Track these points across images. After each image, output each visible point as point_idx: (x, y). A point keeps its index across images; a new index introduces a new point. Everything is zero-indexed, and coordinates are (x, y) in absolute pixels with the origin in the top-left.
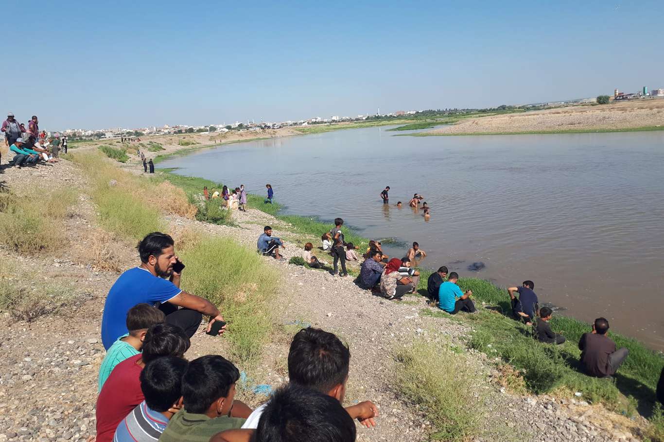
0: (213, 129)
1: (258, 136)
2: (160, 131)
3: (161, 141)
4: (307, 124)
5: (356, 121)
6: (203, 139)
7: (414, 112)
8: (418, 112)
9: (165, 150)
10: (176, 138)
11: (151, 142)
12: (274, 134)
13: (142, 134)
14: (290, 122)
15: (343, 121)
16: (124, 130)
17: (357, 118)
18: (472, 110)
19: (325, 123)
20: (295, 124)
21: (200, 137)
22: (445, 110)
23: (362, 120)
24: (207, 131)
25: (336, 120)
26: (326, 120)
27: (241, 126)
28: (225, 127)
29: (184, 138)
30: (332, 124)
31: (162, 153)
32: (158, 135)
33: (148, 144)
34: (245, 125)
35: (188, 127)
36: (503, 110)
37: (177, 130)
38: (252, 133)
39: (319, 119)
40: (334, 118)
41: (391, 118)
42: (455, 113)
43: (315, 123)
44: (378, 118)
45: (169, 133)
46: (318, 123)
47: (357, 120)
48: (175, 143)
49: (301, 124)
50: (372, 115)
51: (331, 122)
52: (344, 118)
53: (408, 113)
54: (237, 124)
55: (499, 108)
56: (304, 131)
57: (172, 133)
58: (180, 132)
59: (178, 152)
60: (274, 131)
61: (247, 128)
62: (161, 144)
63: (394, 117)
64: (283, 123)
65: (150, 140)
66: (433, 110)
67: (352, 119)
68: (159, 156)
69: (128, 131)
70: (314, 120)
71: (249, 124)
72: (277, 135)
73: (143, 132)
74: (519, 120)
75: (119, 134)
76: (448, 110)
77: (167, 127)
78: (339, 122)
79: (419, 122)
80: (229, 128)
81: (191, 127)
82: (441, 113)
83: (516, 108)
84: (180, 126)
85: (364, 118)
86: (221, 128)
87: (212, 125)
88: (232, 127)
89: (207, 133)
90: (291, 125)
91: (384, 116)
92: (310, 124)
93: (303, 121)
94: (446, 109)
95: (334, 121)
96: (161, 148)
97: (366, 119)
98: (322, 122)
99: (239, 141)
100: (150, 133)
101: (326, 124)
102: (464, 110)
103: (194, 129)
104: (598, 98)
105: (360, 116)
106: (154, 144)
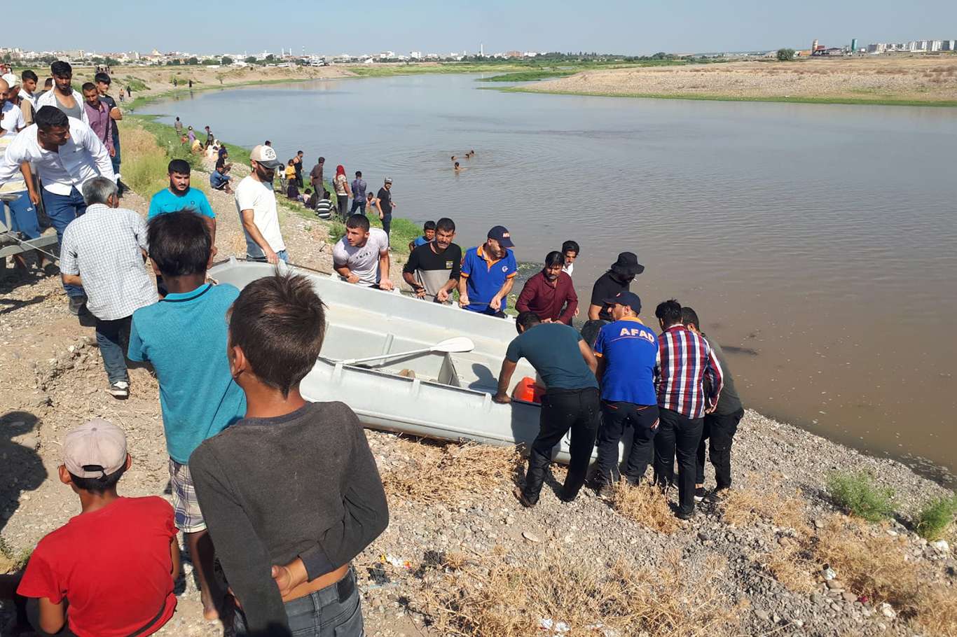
0: (227, 61)
1: (291, 76)
2: (145, 59)
3: (144, 75)
4: (372, 62)
5: (447, 62)
6: (207, 78)
7: (534, 55)
8: (539, 55)
9: (149, 89)
10: (168, 72)
11: (129, 77)
12: (315, 74)
13: (118, 63)
14: (347, 57)
15: (427, 60)
16: (89, 54)
17: (448, 56)
18: (617, 57)
19: (401, 61)
20: (355, 60)
21: (203, 73)
22: (578, 54)
23: (456, 61)
24: (217, 63)
25: (417, 57)
26: (401, 57)
27: (270, 59)
28: (242, 60)
29: (179, 73)
30: (410, 63)
31: (145, 93)
32: (141, 65)
33: (125, 80)
34: (278, 57)
35: (188, 55)
36: (661, 59)
37: (171, 59)
38: (281, 71)
39: (392, 55)
40: (415, 55)
41: (493, 61)
42: (592, 61)
43: (385, 60)
44: (479, 59)
45: (160, 63)
46: (390, 61)
47: (449, 60)
48: (165, 80)
49: (364, 60)
50: (471, 54)
51: (410, 61)
52: (430, 56)
53: (526, 54)
54: (265, 55)
55: (654, 56)
56: (361, 73)
57: (164, 63)
58: (177, 62)
59: (168, 94)
60: (315, 70)
61: (279, 61)
62: (144, 81)
63: (504, 59)
64: (336, 57)
65: (128, 74)
66: (562, 53)
67: (441, 58)
68: (140, 98)
69: (94, 56)
70: (383, 56)
71: (284, 56)
72: (320, 76)
73: (119, 60)
74: (681, 76)
75: (81, 60)
76: (583, 54)
77: (157, 54)
78: (421, 61)
79: (535, 70)
80: (251, 60)
81: (193, 56)
82: (571, 58)
83: (678, 58)
84: (177, 53)
85: (459, 58)
86: (239, 60)
87: (226, 55)
88: (257, 60)
89: (218, 66)
90: (348, 62)
91: (489, 57)
92: (378, 62)
93: (366, 56)
94: (581, 53)
95: (413, 59)
96: (144, 86)
97: (463, 60)
98: (396, 60)
99: (261, 81)
100: (129, 62)
101: (401, 64)
102: (606, 56)
103: (198, 59)
104: (779, 52)
105: (452, 55)
106: (133, 79)
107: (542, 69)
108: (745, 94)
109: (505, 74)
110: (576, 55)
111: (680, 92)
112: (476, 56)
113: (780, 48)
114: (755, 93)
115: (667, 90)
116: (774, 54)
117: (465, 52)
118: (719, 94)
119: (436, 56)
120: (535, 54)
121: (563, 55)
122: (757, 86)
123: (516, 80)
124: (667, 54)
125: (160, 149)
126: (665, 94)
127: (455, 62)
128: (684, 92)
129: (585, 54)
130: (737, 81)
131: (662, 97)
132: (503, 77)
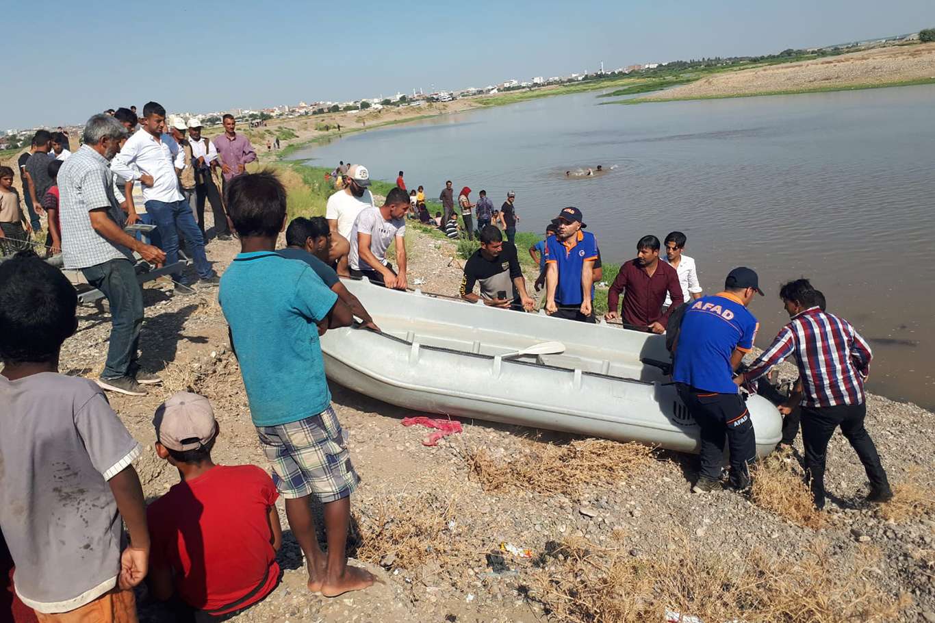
0: (365, 105)
1: (423, 114)
2: (293, 111)
3: (293, 125)
4: (497, 92)
5: (568, 83)
6: (349, 122)
7: (655, 66)
8: (661, 65)
9: (298, 137)
10: (313, 120)
11: (280, 128)
12: (444, 109)
13: (271, 117)
14: (473, 90)
15: (549, 84)
16: (246, 112)
17: (570, 78)
18: (742, 59)
19: (524, 88)
20: (480, 92)
21: (344, 118)
22: (701, 60)
23: (578, 81)
24: (357, 108)
25: (539, 82)
26: (524, 84)
27: (403, 99)
28: (378, 103)
29: (323, 120)
30: (532, 89)
31: (294, 141)
32: (291, 117)
33: (277, 131)
34: (410, 97)
35: (330, 104)
36: (789, 56)
37: (316, 108)
38: (413, 109)
39: (515, 83)
40: (537, 80)
41: (614, 76)
42: (716, 65)
43: (509, 89)
44: (600, 77)
45: (307, 113)
46: (514, 88)
47: (570, 81)
48: (311, 127)
49: (489, 90)
50: (592, 73)
51: (532, 87)
52: (551, 79)
53: (647, 66)
54: (398, 97)
55: (782, 53)
56: (486, 103)
57: (310, 113)
58: (321, 111)
59: (314, 140)
60: (444, 105)
61: (412, 100)
62: (293, 130)
63: (625, 74)
64: (463, 91)
65: (279, 125)
66: (684, 61)
67: (563, 80)
68: (290, 146)
69: (251, 113)
70: (507, 85)
71: (416, 95)
72: (449, 110)
73: (272, 114)
74: (812, 69)
75: (240, 118)
76: (706, 60)
77: (304, 105)
78: (543, 85)
79: (657, 80)
80: (386, 102)
81: (336, 103)
82: (694, 65)
83: (808, 53)
84: (321, 103)
85: (580, 78)
86: (376, 104)
87: (364, 100)
88: (392, 101)
89: (358, 111)
90: (475, 94)
91: (609, 73)
92: (502, 91)
93: (490, 87)
94: (704, 59)
95: (536, 84)
96: (293, 134)
97: (584, 79)
98: (519, 87)
99: (395, 121)
100: (281, 115)
101: (524, 90)
102: (730, 59)
103: (340, 106)
104: (921, 33)
105: (574, 75)
106: (284, 129)
107: (664, 79)
108: (884, 81)
109: (626, 88)
110: (699, 62)
111: (811, 86)
112: (597, 74)
113: (922, 29)
114: (897, 78)
115: (798, 85)
116: (916, 37)
117: (586, 71)
118: (855, 83)
119: (557, 78)
120: (657, 65)
121: (686, 63)
122: (898, 70)
123: (638, 92)
124: (795, 50)
125: (307, 186)
126: (794, 89)
127: (577, 83)
128: (816, 84)
129: (708, 60)
130: (874, 68)
131: (793, 93)
132: (624, 90)
